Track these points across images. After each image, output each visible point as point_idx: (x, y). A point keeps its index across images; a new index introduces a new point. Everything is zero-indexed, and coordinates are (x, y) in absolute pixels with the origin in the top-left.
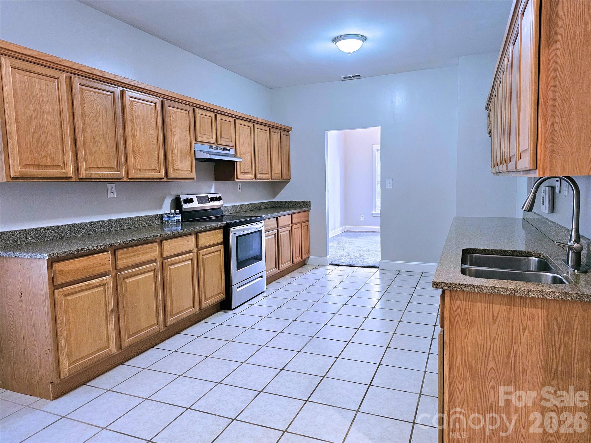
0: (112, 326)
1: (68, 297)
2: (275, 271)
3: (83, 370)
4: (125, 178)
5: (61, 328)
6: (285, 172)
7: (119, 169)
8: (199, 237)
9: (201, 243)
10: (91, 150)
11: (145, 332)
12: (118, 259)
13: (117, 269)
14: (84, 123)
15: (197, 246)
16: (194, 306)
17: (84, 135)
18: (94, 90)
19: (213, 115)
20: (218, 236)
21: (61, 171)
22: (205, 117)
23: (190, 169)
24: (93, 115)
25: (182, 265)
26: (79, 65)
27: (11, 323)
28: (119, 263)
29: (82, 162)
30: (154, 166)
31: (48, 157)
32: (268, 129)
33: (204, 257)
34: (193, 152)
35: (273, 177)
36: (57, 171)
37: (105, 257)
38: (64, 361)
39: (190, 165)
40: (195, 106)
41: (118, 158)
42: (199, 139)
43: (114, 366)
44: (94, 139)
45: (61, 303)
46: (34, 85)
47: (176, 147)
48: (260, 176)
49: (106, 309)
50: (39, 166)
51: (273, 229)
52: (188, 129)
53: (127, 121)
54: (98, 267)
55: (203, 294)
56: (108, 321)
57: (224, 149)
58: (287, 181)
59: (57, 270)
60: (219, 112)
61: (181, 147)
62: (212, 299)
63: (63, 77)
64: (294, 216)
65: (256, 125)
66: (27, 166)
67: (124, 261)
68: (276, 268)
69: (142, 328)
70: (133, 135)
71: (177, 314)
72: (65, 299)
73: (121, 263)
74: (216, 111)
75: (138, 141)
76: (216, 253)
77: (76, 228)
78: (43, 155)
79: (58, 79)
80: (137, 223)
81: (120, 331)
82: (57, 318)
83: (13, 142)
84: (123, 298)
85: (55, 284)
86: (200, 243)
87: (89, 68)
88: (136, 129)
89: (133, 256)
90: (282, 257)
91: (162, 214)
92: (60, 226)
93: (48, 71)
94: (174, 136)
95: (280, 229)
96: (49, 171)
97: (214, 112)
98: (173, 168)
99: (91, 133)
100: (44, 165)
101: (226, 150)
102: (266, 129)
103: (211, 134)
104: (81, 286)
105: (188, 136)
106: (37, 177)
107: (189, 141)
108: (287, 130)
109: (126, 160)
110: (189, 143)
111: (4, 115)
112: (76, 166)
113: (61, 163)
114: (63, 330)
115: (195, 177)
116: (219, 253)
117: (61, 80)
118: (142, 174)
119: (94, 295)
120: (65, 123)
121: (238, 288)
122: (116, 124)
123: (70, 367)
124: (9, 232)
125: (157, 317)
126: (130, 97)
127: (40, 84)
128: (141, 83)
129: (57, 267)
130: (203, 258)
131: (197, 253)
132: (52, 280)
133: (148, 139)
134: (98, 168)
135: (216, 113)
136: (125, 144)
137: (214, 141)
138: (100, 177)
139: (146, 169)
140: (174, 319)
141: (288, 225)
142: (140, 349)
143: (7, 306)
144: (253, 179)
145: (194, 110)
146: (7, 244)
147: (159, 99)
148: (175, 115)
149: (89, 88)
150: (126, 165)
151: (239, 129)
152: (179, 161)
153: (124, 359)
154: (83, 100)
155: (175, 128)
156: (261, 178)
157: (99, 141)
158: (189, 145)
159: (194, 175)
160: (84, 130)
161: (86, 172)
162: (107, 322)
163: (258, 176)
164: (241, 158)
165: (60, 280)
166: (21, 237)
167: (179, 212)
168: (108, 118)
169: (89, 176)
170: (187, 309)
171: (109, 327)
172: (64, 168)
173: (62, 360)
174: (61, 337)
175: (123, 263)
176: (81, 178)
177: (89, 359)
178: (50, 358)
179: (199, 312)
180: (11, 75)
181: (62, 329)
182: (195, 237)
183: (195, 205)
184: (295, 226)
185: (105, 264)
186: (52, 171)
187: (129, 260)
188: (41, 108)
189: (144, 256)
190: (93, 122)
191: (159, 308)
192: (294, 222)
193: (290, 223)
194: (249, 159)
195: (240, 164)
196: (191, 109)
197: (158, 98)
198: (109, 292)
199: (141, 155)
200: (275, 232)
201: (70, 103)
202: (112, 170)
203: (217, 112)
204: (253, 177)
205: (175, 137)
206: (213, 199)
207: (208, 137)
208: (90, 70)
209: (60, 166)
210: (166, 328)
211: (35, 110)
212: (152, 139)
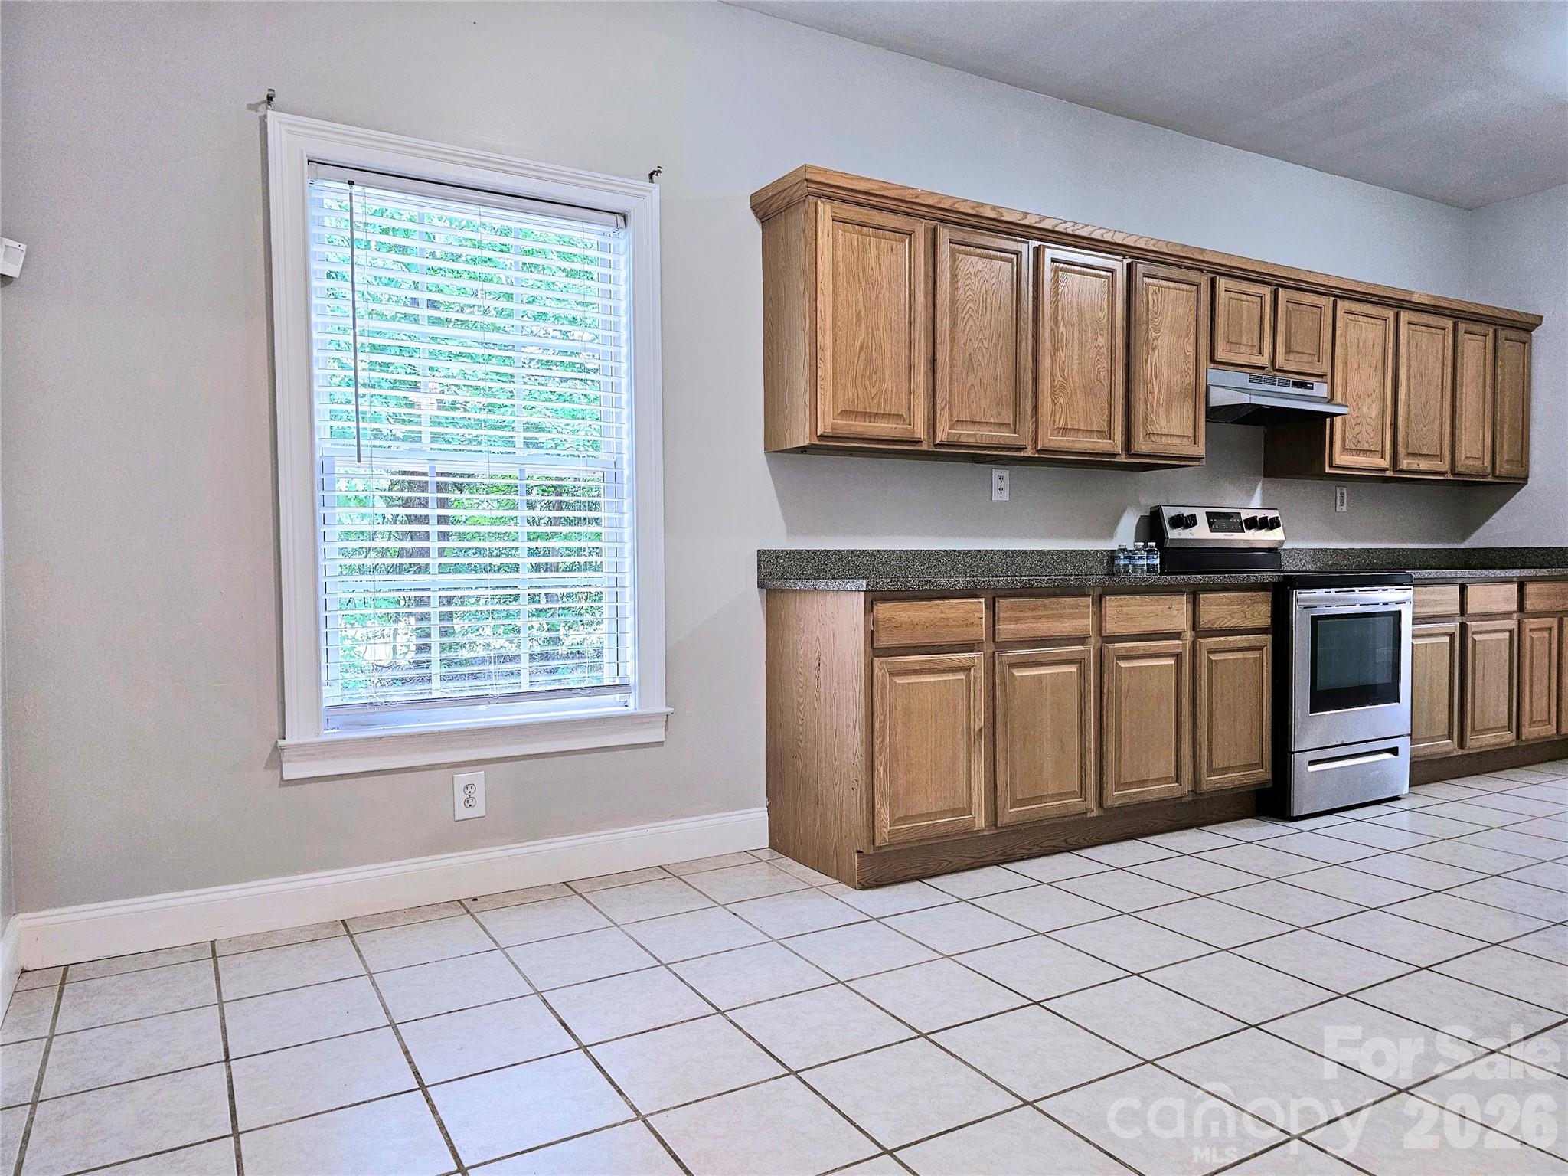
0: (979, 767)
1: (896, 678)
2: (1448, 746)
3: (917, 844)
4: (1029, 449)
5: (880, 739)
6: (1505, 453)
7: (1017, 426)
8: (1201, 601)
9: (1206, 618)
10: (963, 383)
11: (1050, 804)
12: (999, 618)
13: (997, 640)
14: (954, 325)
15: (1195, 625)
16: (1178, 779)
17: (951, 351)
18: (978, 251)
19: (1267, 291)
20: (1261, 612)
21: (903, 427)
22: (1244, 297)
23: (1190, 432)
24: (972, 306)
25: (1151, 664)
26: (952, 201)
27: (801, 722)
28: (1000, 627)
29: (942, 409)
30: (1099, 422)
31: (883, 396)
32: (1449, 323)
33: (1213, 657)
34: (1202, 389)
35: (1459, 469)
36: (895, 426)
37: (973, 607)
38: (882, 810)
39: (1191, 424)
40: (1216, 270)
41: (1017, 403)
42: (1220, 355)
43: (981, 864)
44: (971, 359)
45: (884, 687)
46: (868, 251)
47: (1156, 378)
48: (1408, 464)
49: (969, 728)
50: (866, 415)
51: (1446, 618)
52: (1193, 331)
53: (1043, 318)
54: (958, 626)
55: (1205, 753)
56: (972, 755)
57: (1295, 384)
58: (1515, 482)
59: (881, 616)
60: (1284, 282)
61: (1170, 376)
62: (1230, 775)
63: (920, 229)
64: (1530, 588)
65: (1406, 314)
66: (845, 413)
67: (1012, 626)
68: (1450, 737)
69: (1045, 793)
70: (1055, 349)
71: (1130, 785)
72: (891, 681)
73: (1007, 629)
74: (1276, 281)
75: (1064, 362)
76: (1249, 655)
77: (925, 560)
78: (874, 391)
79: (911, 235)
80: (1052, 564)
81: (995, 786)
82: (876, 715)
83: (826, 367)
84: (1006, 709)
85: (875, 645)
86: (1201, 619)
87: (972, 205)
88: (1062, 334)
89: (1033, 618)
90: (1478, 712)
91: (1112, 551)
92: (894, 551)
93: (894, 221)
94: (1153, 349)
95: (1473, 623)
96: (882, 425)
97: (1270, 284)
98: (1145, 429)
99: (965, 346)
100: (874, 413)
101: (1302, 385)
102: (1441, 325)
103: (1257, 342)
104: (922, 661)
105: (1191, 349)
106: (860, 437)
107: (1192, 360)
108: (1524, 326)
109: (1035, 407)
110: (1191, 367)
111: (815, 313)
112: (931, 418)
113: (904, 411)
114: (885, 744)
115: (1203, 453)
116: (1256, 654)
117: (917, 236)
118: (1068, 441)
119: (946, 687)
120: (917, 325)
121: (1312, 763)
122: (1018, 324)
123: (892, 828)
124: (809, 551)
125: (1082, 778)
126: (1053, 260)
127: (878, 248)
128: (1081, 225)
129: (883, 610)
130: (1209, 658)
131: (1194, 643)
132: (871, 636)
133: (1087, 357)
134: (974, 423)
135: (1277, 285)
136: (1034, 371)
137: (1265, 360)
138: (977, 443)
139: (1079, 430)
140: (1124, 796)
141: (1506, 615)
142: (1037, 845)
143: (794, 688)
144: (1385, 470)
145: (1213, 282)
146: (803, 574)
147: (1121, 261)
148: (1160, 296)
149: (968, 248)
150: (1034, 419)
151: (1346, 326)
152: (1162, 411)
153: (1002, 855)
154: (954, 276)
155: (1157, 329)
156: (1414, 467)
157: (981, 365)
158: (1192, 372)
159: (1201, 450)
160: (953, 339)
161: (950, 431)
162: (970, 756)
163: (1405, 463)
164: (1347, 406)
165: (884, 640)
166: (826, 565)
167: (1156, 546)
168: (1002, 310)
169: (955, 439)
170: (1158, 781)
171: (972, 767)
172: (908, 421)
173: (879, 807)
174: (880, 758)
175: (1010, 629)
176: (938, 444)
177: (930, 824)
178: (858, 799)
179: (1190, 799)
180: (831, 235)
181: (883, 741)
182: (1191, 600)
183: (1201, 532)
184: (1532, 623)
185: (972, 623)
186: (886, 425)
187: (1023, 626)
188: (877, 297)
189: (1056, 624)
190: (971, 322)
191: (1088, 758)
192: (1529, 605)
193: (1515, 607)
194: (1374, 412)
195: (1344, 425)
196: (1204, 280)
197: (1121, 258)
198: (977, 689)
199: (1069, 396)
200: (1453, 627)
201: (931, 283)
202: (1004, 428)
203: (1278, 282)
204: (1385, 463)
205: (1157, 352)
206: (1253, 524)
207: (1248, 351)
208: (973, 208)
209: (902, 415)
210: (1101, 812)
211: (866, 301)
212: (1098, 357)
